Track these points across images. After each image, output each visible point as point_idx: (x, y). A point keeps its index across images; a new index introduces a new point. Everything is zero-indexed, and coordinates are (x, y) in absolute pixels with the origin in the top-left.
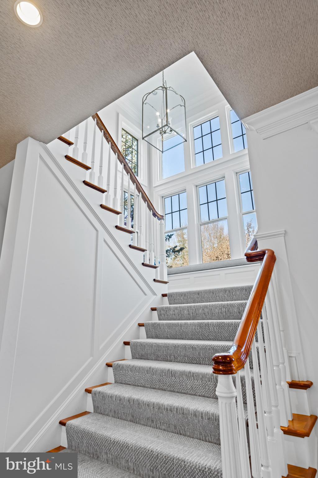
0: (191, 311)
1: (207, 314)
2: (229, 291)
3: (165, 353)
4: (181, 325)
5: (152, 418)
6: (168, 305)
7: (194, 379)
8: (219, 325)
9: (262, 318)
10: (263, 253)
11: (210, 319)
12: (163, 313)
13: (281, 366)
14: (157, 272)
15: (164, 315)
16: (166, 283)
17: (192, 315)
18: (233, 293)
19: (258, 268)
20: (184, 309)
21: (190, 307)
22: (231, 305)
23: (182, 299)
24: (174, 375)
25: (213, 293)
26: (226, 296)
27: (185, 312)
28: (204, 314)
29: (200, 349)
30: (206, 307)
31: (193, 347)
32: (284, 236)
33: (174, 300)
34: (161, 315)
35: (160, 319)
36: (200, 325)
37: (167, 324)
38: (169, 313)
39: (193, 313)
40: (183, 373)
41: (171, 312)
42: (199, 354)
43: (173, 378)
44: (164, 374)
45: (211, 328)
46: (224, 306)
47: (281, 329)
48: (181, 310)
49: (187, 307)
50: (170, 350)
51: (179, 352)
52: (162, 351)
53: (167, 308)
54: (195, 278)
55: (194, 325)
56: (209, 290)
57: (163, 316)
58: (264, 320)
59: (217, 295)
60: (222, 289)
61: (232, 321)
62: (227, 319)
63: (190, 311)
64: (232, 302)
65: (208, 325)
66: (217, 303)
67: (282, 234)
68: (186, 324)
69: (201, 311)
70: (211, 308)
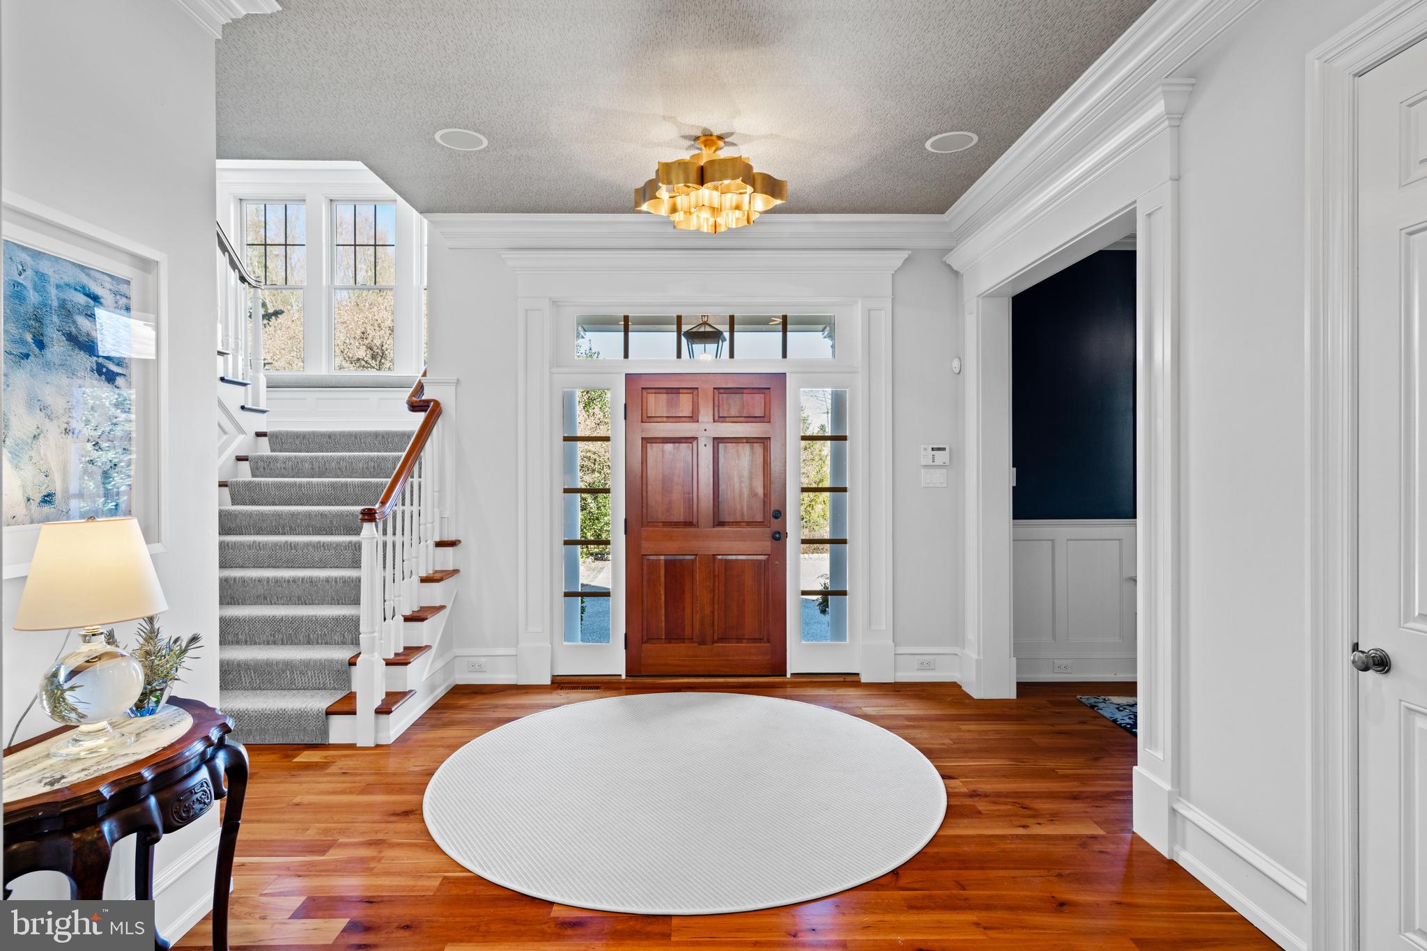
0: (316, 465)
1: (344, 470)
2: (383, 437)
3: (274, 524)
4: (301, 485)
5: (264, 594)
6: (268, 453)
7: (325, 549)
8: (362, 485)
9: (412, 477)
10: (428, 402)
11: (348, 477)
12: (260, 466)
13: (428, 525)
14: (246, 392)
15: (264, 469)
16: (263, 412)
17: (317, 470)
18: (389, 441)
19: (421, 417)
20: (303, 460)
21: (317, 458)
22: (384, 458)
23: (298, 443)
24: (295, 548)
25: (356, 438)
26: (377, 442)
27: (306, 465)
28: (340, 469)
29: (334, 516)
30: (343, 459)
31: (322, 515)
32: (456, 386)
33: (282, 443)
34: (257, 469)
35: (254, 475)
36: (333, 485)
37: (274, 484)
38: (274, 465)
39: (319, 467)
40: (307, 545)
41: (278, 465)
42: (331, 522)
43: (293, 551)
44: (278, 548)
45: (351, 490)
46: (372, 459)
47: (436, 489)
48: (298, 462)
49: (311, 458)
50: (284, 519)
51: (299, 521)
52: (269, 521)
53: (268, 457)
54: (318, 399)
55: (324, 484)
56: (349, 432)
57: (262, 470)
58: (416, 480)
59: (362, 440)
60: (371, 432)
61: (382, 480)
62: (376, 478)
63: (314, 464)
64: (385, 454)
65: (346, 485)
66: (361, 454)
67: (453, 383)
68: (309, 483)
69: (333, 464)
70: (350, 461)
